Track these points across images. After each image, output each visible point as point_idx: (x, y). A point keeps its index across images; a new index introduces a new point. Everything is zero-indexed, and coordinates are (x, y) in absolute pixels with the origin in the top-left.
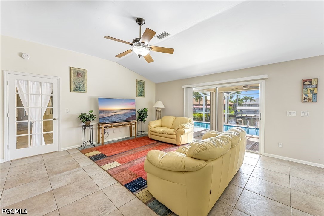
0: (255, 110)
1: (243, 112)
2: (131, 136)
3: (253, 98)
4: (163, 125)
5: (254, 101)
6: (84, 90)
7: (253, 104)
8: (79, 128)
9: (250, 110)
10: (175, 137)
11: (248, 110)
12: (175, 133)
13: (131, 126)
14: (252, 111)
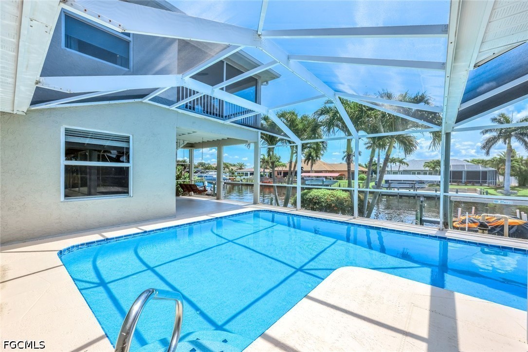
0: (414, 181)
1: (392, 185)
3: (404, 161)
5: (406, 165)
7: (404, 171)
9: (404, 181)
11: (401, 181)
14: (408, 183)
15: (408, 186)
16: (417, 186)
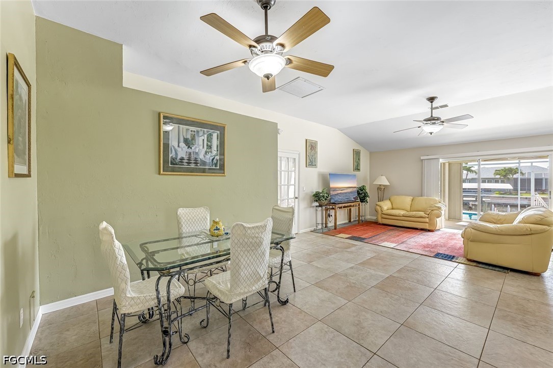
2: (350, 221)
3: (472, 169)
4: (394, 207)
5: (474, 174)
6: (315, 165)
7: (472, 179)
8: (311, 209)
9: (468, 189)
10: (427, 220)
12: (427, 216)
13: (350, 209)
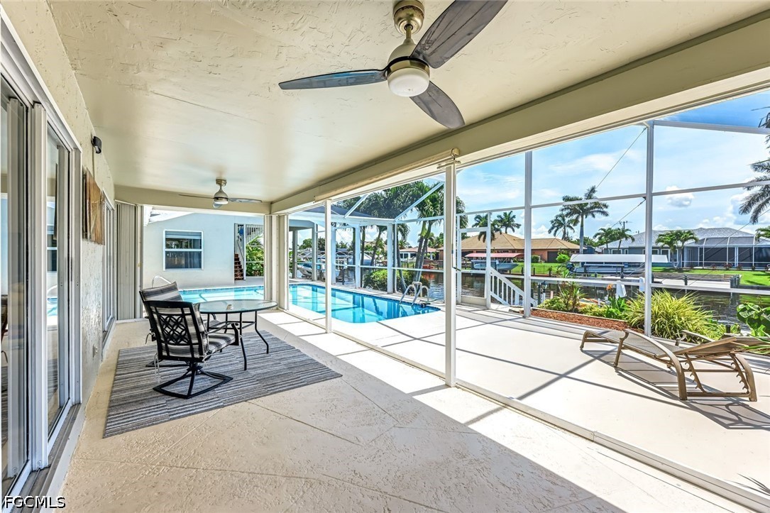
0: (621, 263)
1: (590, 270)
5: (631, 240)
9: (606, 263)
11: (602, 263)
14: (614, 267)
15: (613, 270)
16: (627, 270)
